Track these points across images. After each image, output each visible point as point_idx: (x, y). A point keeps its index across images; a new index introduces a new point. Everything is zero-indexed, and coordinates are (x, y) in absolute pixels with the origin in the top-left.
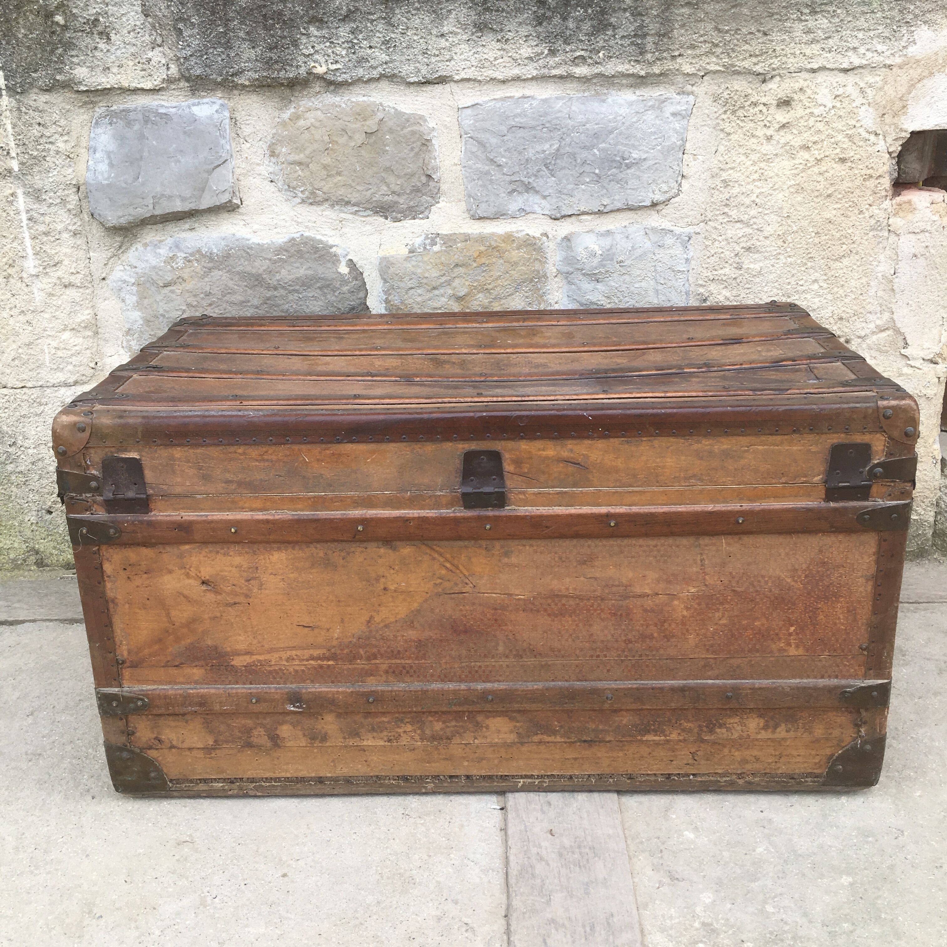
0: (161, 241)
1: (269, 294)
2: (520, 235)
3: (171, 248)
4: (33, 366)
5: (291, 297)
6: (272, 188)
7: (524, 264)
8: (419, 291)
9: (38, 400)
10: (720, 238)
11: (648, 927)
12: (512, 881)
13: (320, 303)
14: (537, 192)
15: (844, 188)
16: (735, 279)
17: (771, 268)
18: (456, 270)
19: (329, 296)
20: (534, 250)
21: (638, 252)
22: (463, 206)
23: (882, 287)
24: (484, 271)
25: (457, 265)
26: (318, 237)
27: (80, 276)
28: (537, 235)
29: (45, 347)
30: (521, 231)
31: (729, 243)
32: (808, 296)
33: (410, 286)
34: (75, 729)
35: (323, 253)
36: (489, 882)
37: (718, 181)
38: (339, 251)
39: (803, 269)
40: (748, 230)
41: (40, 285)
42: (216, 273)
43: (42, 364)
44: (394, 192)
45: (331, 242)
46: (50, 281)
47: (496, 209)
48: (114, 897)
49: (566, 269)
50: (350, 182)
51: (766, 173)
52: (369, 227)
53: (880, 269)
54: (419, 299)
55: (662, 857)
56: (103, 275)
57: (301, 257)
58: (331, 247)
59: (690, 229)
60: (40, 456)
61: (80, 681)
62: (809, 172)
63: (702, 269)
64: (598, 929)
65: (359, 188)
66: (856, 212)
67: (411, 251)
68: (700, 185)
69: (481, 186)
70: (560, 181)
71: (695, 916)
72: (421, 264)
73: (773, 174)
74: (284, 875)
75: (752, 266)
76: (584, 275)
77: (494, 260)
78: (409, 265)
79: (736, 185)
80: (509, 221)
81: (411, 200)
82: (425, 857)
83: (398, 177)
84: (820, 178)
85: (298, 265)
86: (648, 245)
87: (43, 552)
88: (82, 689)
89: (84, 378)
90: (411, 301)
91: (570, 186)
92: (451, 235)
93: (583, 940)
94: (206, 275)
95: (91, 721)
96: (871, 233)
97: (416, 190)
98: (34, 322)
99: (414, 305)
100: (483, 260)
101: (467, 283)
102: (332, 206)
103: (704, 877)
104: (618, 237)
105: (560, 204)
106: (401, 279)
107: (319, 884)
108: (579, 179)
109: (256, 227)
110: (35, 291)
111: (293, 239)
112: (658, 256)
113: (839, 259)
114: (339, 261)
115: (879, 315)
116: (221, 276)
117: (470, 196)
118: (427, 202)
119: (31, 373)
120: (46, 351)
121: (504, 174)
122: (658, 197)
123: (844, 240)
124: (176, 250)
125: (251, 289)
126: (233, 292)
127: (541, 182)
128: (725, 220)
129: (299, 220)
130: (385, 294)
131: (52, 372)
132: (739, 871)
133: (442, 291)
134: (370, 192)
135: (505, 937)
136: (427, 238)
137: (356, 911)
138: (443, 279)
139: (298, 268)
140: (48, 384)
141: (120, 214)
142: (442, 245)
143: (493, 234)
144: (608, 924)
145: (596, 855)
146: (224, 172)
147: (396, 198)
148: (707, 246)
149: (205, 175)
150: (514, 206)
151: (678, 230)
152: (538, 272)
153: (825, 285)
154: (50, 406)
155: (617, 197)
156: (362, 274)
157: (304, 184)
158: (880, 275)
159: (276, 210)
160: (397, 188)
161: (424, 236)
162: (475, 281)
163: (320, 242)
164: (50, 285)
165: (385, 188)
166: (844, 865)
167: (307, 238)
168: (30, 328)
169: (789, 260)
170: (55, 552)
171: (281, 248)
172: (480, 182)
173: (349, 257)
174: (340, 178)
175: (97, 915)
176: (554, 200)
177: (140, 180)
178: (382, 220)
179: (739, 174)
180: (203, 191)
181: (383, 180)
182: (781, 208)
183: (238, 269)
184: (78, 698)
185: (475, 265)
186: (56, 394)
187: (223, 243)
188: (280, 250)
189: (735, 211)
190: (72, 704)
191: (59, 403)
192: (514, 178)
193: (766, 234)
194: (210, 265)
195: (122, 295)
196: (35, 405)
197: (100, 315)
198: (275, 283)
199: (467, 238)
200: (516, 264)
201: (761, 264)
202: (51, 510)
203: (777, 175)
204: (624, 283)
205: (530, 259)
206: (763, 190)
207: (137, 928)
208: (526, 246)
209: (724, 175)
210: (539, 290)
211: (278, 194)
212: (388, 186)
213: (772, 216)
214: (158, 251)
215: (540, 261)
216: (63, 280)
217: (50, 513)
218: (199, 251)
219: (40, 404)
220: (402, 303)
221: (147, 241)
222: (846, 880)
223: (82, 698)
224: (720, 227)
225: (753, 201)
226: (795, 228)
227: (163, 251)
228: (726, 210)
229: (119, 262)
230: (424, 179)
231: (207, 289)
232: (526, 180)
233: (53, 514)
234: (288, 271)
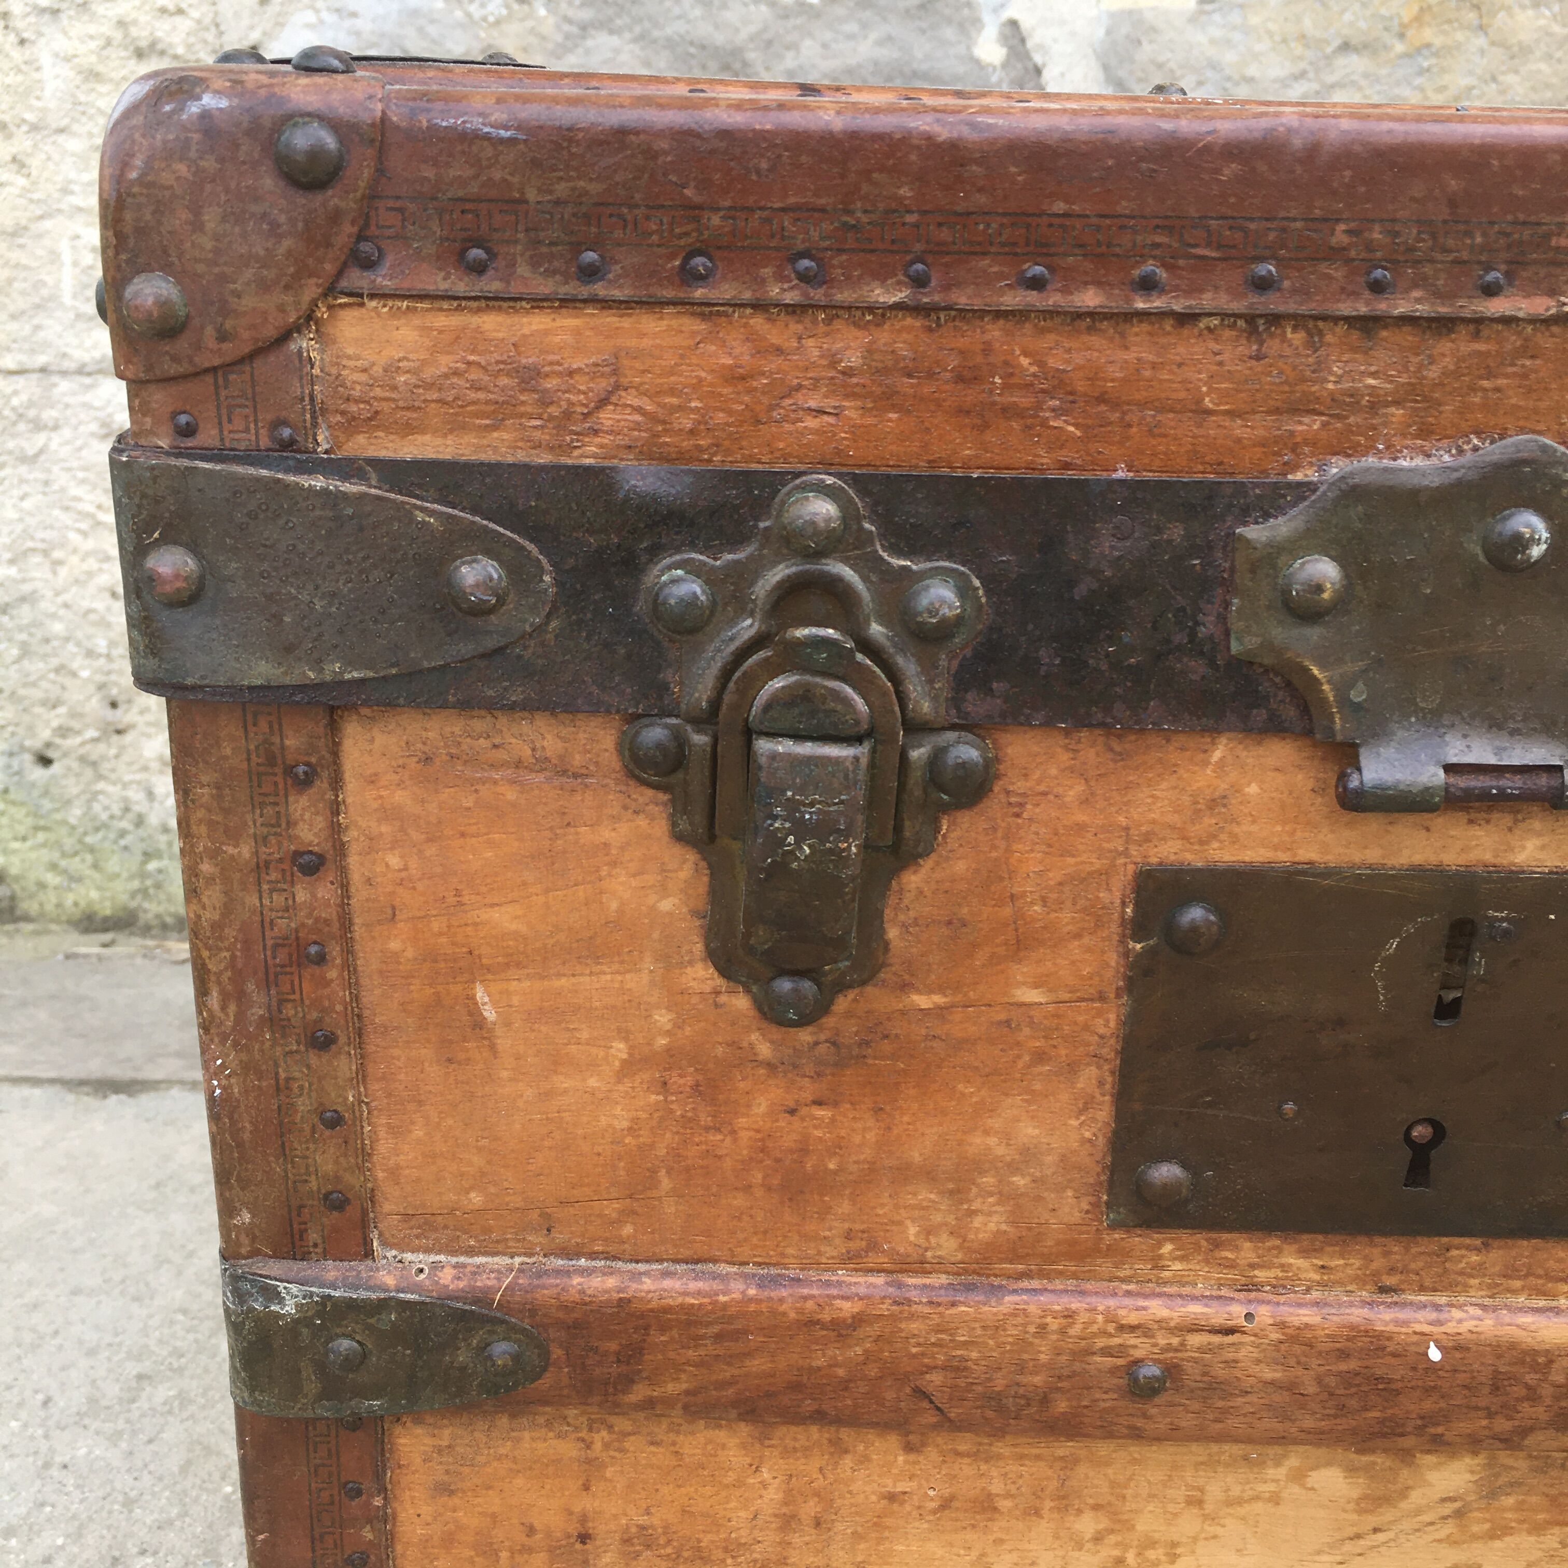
4: (21, 303)
7: (1548, 57)
9: (32, 413)
24: (1422, 72)
25: (1346, 47)
27: (184, 24)
29: (64, 247)
34: (129, 1503)
41: (61, 44)
43: (52, 298)
46: (92, 29)
60: (26, 588)
61: (137, 1299)
72: (1237, 36)
77: (1460, 36)
85: (852, 27)
87: (17, 879)
88: (145, 1332)
95: (185, 1468)
98: (34, 163)
100: (1428, 34)
110: (46, 59)
114: (977, 22)
116: (617, 51)
119: (13, 326)
120: (67, 257)
131: (81, 325)
139: (851, 37)
140: (67, 365)
154: (67, 433)
156: (1038, 71)
164: (93, 45)
168: (22, 181)
170: (52, 879)
173: (1012, 12)
184: (133, 1368)
185: (1399, 48)
186: (88, 397)
190: (112, 1390)
191: (94, 427)
196: (22, 427)
200: (1525, 51)
202: (50, 754)
216: (134, 31)
217: (45, 761)
219: (38, 426)
223: (146, 1366)
233: (56, 768)
234: (825, 46)
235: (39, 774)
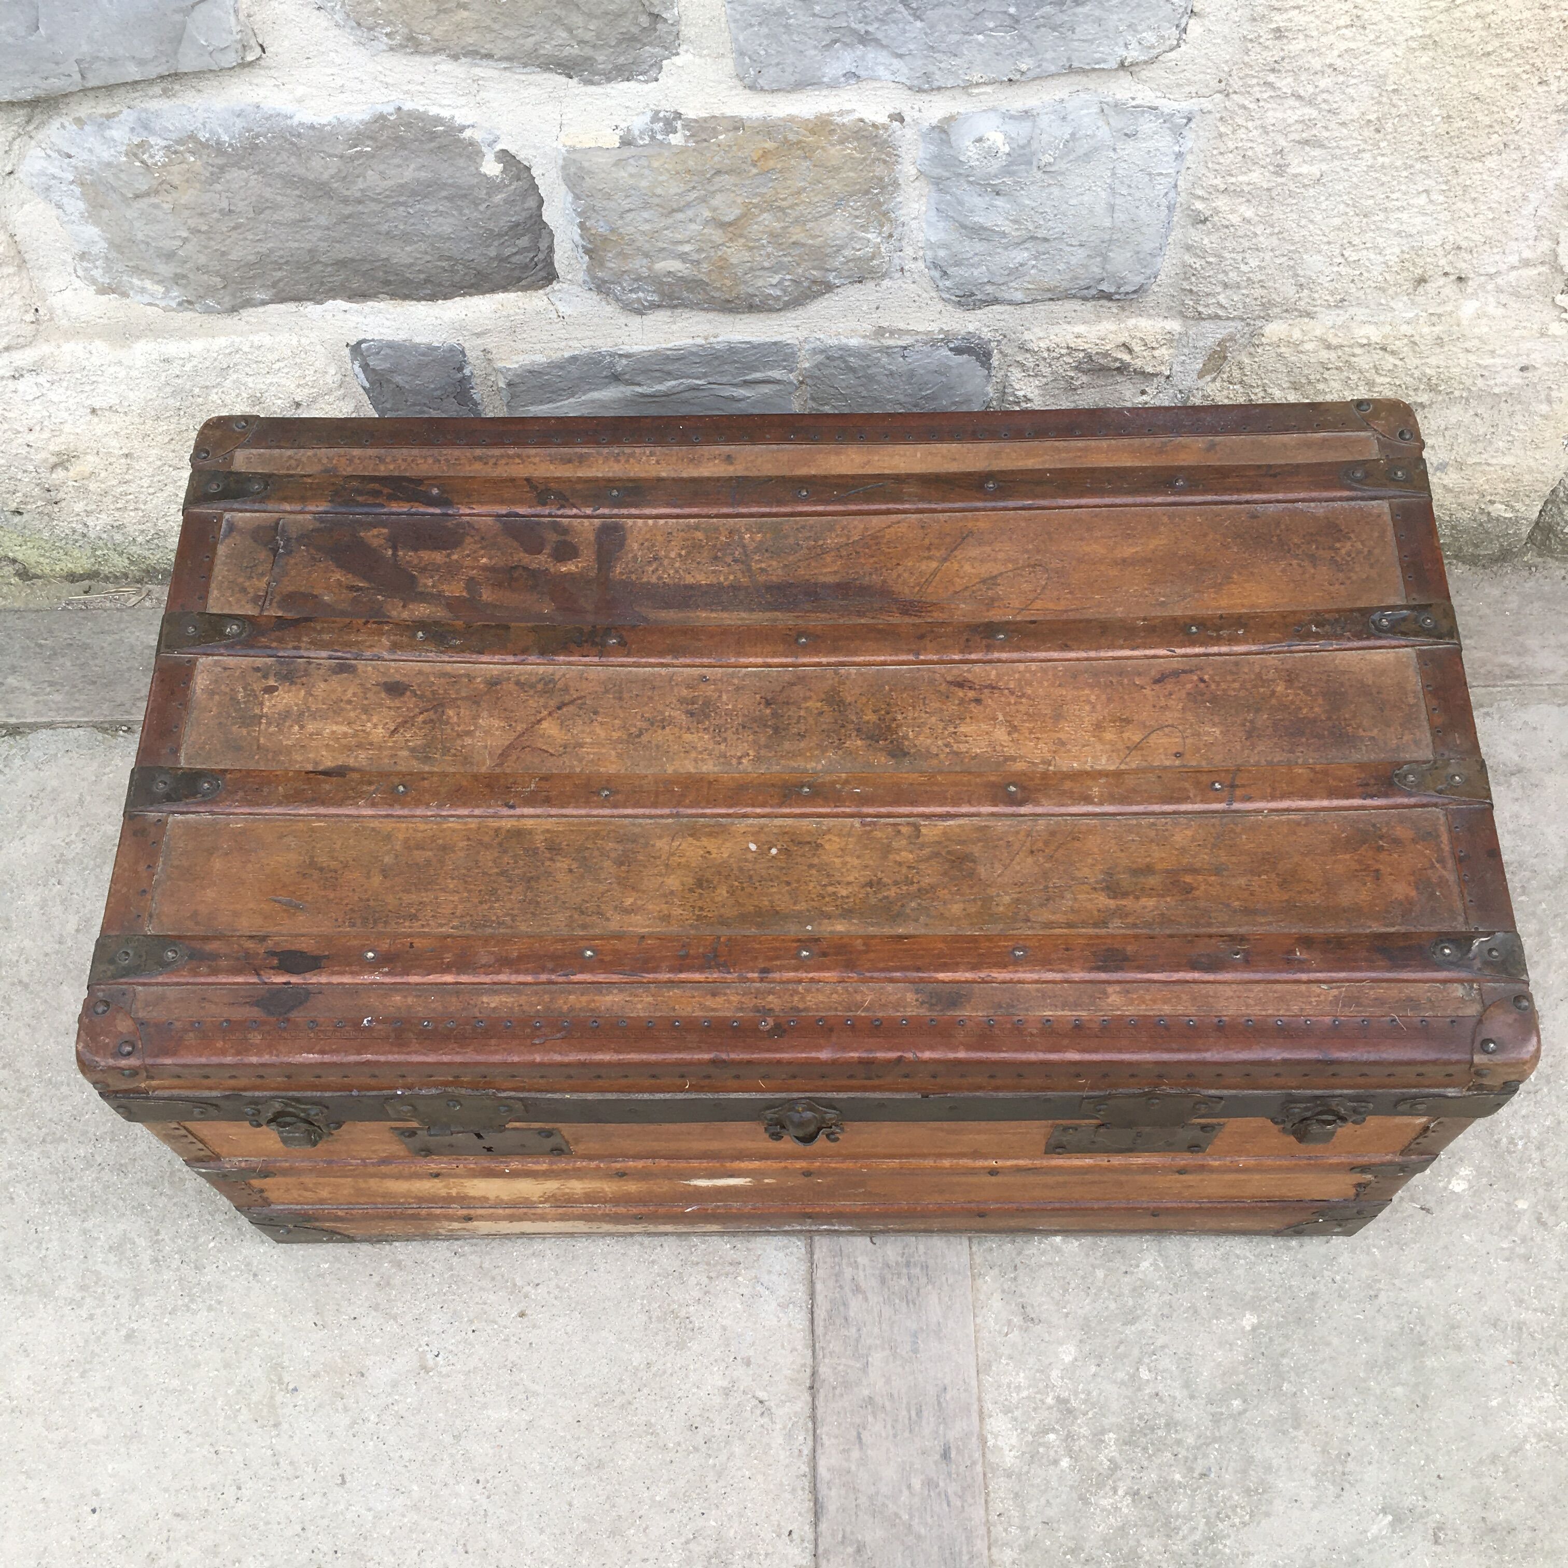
0: (109, 117)
1: (348, 210)
2: (846, 120)
3: (132, 129)
5: (392, 213)
6: (321, 20)
7: (853, 169)
8: (646, 215)
10: (1250, 125)
11: (989, 1406)
12: (819, 1331)
13: (451, 220)
14: (884, 47)
15: (1522, 41)
16: (1269, 190)
17: (1342, 173)
18: (717, 179)
19: (466, 211)
20: (875, 145)
21: (1083, 146)
22: (728, 64)
23: (1550, 201)
24: (772, 181)
25: (718, 172)
26: (433, 111)
28: (882, 119)
30: (849, 112)
31: (1267, 133)
32: (1404, 216)
33: (627, 207)
35: (445, 141)
36: (790, 1325)
37: (1263, 30)
38: (476, 135)
39: (1405, 174)
40: (1312, 112)
42: (234, 174)
44: (581, 42)
45: (459, 121)
47: (797, 76)
48: (306, 1354)
49: (939, 171)
50: (489, 22)
51: (1366, 16)
52: (533, 90)
53: (1554, 174)
54: (647, 227)
55: (1015, 1279)
56: (8, 169)
57: (403, 146)
58: (462, 129)
59: (1191, 105)
62: (1457, 14)
63: (1205, 171)
64: (925, 1414)
65: (506, 33)
66: (1535, 81)
67: (627, 142)
68: (1227, 31)
69: (767, 36)
70: (932, 27)
71: (1049, 1387)
73: (1380, 17)
74: (522, 1315)
75: (1305, 169)
76: (971, 183)
77: (793, 162)
78: (623, 174)
79: (1301, 36)
80: (825, 92)
81: (620, 54)
82: (705, 1280)
83: (590, 15)
84: (1479, 24)
85: (397, 161)
86: (1104, 133)
89: (21, 340)
90: (631, 229)
91: (955, 38)
92: (705, 120)
93: (907, 1434)
94: (214, 178)
96: (1555, 117)
97: (630, 40)
99: (638, 235)
100: (771, 163)
101: (739, 200)
102: (455, 57)
103: (1067, 1315)
104: (1044, 121)
105: (931, 68)
106: (609, 197)
107: (569, 1329)
108: (974, 23)
109: (300, 91)
111: (382, 117)
112: (1121, 153)
113: (1481, 158)
114: (480, 154)
115: (1531, 242)
116: (247, 180)
117: (742, 54)
118: (652, 55)
121: (814, 15)
122: (1133, 54)
123: (1497, 128)
124: (145, 133)
125: (310, 200)
126: (276, 207)
127: (893, 30)
128: (1265, 96)
129: (389, 80)
130: (579, 214)
132: (1113, 1306)
133: (690, 213)
134: (531, 40)
135: (810, 1425)
136: (655, 118)
137: (621, 1380)
138: (693, 195)
139: (399, 166)
141: (17, 85)
142: (687, 139)
143: (792, 119)
144: (939, 1403)
145: (930, 1281)
146: (216, 12)
147: (588, 51)
148: (1221, 135)
149: (178, 17)
150: (833, 69)
151: (1167, 106)
152: (881, 179)
153: (1441, 199)
155: (1049, 55)
156: (528, 169)
157: (390, 23)
158: (1550, 185)
159: (338, 60)
160: (589, 36)
161: (650, 114)
162: (757, 194)
163: (438, 120)
165: (564, 35)
166: (1250, 1293)
167: (410, 114)
169: (1380, 160)
170: (44, 561)
171: (359, 133)
172: (764, 30)
173: (499, 147)
174: (465, 14)
175: (291, 1387)
176: (920, 62)
177: (42, 31)
178: (564, 79)
179: (1311, 17)
180: (180, 42)
181: (558, 20)
182: (1385, 76)
183: (277, 170)
185: (755, 171)
187: (240, 124)
188: (359, 136)
189: (1290, 80)
192: (834, 23)
193: (1343, 117)
194: (220, 161)
195: (56, 197)
197: (22, 233)
198: (359, 194)
199: (737, 124)
200: (837, 169)
201: (1324, 167)
203: (1390, 19)
204: (1048, 198)
205: (865, 159)
206: (1352, 45)
207: (346, 1409)
208: (858, 139)
209: (1279, 20)
210: (880, 204)
211: (337, 32)
212: (570, 30)
213: (1363, 87)
214: (108, 133)
215: (885, 162)
217: (20, 513)
218: (192, 137)
220: (613, 230)
221: (83, 115)
222: (1249, 1320)
224: (1252, 106)
225: (1330, 65)
226: (1404, 109)
227: (120, 133)
228: (1271, 78)
229: (33, 143)
230: (644, 20)
231: (224, 204)
232: (861, 28)
233: (26, 517)
234: (381, 173)
235: (17, 519)
